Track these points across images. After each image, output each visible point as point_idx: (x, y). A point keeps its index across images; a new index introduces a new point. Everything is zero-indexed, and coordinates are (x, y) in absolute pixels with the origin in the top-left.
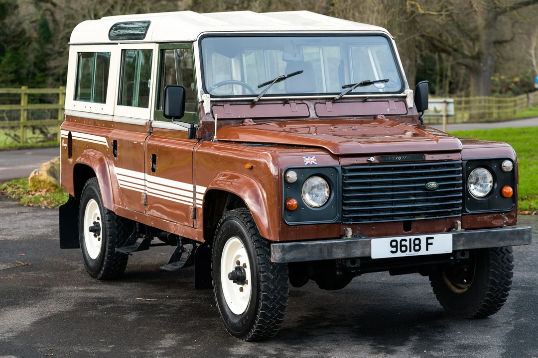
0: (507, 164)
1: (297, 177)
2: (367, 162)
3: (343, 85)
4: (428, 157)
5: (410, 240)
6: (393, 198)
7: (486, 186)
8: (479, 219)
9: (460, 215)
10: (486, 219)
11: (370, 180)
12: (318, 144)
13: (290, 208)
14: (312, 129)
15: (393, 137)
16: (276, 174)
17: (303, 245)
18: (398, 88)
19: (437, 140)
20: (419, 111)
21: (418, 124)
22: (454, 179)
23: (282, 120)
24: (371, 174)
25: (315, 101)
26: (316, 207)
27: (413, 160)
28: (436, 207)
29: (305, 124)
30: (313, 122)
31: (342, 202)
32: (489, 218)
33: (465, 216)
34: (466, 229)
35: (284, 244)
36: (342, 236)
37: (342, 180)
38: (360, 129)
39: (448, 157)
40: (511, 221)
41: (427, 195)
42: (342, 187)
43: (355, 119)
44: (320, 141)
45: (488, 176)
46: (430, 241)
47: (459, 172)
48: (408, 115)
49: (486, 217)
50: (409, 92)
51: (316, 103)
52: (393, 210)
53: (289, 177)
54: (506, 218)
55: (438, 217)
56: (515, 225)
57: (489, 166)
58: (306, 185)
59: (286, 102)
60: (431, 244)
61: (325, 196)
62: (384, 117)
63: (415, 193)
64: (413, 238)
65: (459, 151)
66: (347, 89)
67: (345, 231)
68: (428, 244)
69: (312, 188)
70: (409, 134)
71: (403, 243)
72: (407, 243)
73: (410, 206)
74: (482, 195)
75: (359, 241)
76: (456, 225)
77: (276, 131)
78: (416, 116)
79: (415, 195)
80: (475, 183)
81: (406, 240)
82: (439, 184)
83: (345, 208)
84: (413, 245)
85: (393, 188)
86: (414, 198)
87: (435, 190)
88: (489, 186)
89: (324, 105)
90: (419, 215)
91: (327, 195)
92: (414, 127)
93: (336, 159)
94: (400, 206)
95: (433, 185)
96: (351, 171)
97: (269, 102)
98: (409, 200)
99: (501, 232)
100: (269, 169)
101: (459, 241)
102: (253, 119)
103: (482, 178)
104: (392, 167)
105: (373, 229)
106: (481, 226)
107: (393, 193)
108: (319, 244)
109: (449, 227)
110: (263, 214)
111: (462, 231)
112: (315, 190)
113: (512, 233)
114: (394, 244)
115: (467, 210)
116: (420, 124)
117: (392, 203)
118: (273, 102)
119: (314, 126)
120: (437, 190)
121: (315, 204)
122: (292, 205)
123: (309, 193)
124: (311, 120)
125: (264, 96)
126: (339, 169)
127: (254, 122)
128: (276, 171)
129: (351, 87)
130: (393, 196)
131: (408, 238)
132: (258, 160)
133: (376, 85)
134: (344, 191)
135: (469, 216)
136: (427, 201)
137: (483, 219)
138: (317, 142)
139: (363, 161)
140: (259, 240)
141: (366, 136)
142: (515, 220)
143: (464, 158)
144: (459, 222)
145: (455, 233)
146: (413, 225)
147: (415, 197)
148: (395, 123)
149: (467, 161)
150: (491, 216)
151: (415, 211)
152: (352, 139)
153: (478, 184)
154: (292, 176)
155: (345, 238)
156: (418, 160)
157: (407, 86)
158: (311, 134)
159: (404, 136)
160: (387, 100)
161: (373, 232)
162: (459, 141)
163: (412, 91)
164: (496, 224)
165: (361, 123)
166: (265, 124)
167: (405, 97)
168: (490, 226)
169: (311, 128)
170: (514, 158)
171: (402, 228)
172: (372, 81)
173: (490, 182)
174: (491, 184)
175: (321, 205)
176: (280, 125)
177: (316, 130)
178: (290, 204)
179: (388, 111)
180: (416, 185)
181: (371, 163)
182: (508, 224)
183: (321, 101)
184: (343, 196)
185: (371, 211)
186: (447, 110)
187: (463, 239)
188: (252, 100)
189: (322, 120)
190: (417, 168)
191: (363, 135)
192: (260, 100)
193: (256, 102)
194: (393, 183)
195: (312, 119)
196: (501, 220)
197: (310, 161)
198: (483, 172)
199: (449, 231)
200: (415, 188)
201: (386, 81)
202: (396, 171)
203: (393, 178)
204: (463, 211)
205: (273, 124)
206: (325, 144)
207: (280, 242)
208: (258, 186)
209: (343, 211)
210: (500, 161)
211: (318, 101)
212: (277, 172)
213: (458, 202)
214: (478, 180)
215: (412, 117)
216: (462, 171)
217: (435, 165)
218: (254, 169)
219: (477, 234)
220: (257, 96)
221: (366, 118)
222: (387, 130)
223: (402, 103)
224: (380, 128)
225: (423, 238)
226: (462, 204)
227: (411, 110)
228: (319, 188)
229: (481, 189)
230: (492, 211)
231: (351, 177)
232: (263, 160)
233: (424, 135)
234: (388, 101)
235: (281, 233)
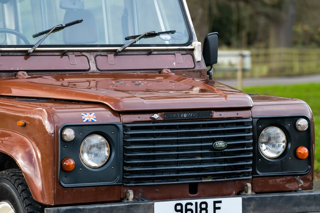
0: (302, 123)
1: (75, 134)
2: (150, 119)
3: (127, 36)
4: (216, 115)
5: (196, 203)
6: (178, 158)
7: (279, 146)
8: (271, 181)
9: (251, 177)
10: (278, 182)
11: (153, 139)
12: (97, 99)
13: (66, 169)
14: (93, 84)
15: (179, 93)
16: (52, 132)
17: (80, 209)
18: (185, 40)
19: (226, 97)
20: (207, 65)
21: (206, 79)
22: (243, 138)
23: (59, 73)
24: (155, 132)
25: (96, 53)
26: (95, 168)
27: (200, 117)
28: (224, 168)
29: (85, 78)
30: (94, 75)
31: (124, 162)
32: (283, 181)
33: (255, 179)
34: (257, 193)
35: (59, 208)
36: (123, 199)
37: (123, 138)
38: (143, 83)
39: (237, 114)
40: (307, 185)
41: (215, 155)
42: (124, 146)
43: (139, 73)
44: (100, 96)
45: (281, 136)
46: (217, 205)
47: (249, 131)
48: (196, 69)
49: (278, 180)
50: (197, 45)
51: (97, 55)
52: (178, 171)
53: (65, 135)
54: (302, 182)
55: (226, 179)
56: (311, 188)
57: (282, 125)
58: (85, 144)
59: (63, 54)
60: (219, 208)
61: (105, 156)
62: (170, 71)
63: (201, 153)
64: (199, 201)
65: (249, 108)
66: (131, 41)
67: (126, 193)
68: (215, 208)
69: (91, 147)
70: (196, 90)
71: (189, 207)
72: (193, 208)
73: (196, 166)
74: (274, 155)
75: (141, 205)
76: (246, 188)
77: (52, 85)
78: (204, 70)
79: (201, 155)
80: (266, 143)
81: (191, 204)
82: (228, 143)
83: (127, 169)
84: (199, 209)
85: (178, 147)
86: (200, 159)
87: (223, 150)
88: (282, 146)
89: (105, 57)
90: (206, 177)
91: (107, 154)
92: (202, 82)
93: (117, 116)
94: (185, 167)
95: (221, 144)
96: (133, 128)
97: (45, 54)
98: (196, 161)
99: (296, 196)
100: (43, 126)
101: (249, 206)
102: (27, 71)
103: (274, 138)
104: (177, 125)
105: (156, 192)
106: (274, 190)
107: (178, 153)
108: (97, 208)
109: (238, 190)
110: (36, 176)
111: (252, 195)
112: (95, 150)
113: (308, 198)
114: (179, 208)
115: (258, 172)
116: (208, 79)
117: (177, 163)
118: (50, 54)
119: (94, 80)
120: (226, 150)
121: (94, 164)
122: (69, 166)
123: (88, 153)
124: (91, 74)
125: (40, 46)
126: (121, 127)
127: (29, 75)
128: (51, 128)
129: (135, 38)
130: (178, 156)
131: (193, 201)
132: (32, 116)
133: (162, 36)
134: (126, 151)
135: (260, 178)
136: (215, 161)
137: (275, 181)
138: (96, 97)
139: (146, 118)
140: (31, 204)
141: (150, 91)
142: (311, 184)
143: (254, 116)
144: (249, 185)
145: (245, 197)
146: (200, 188)
147: (202, 157)
148: (182, 77)
149: (258, 119)
150: (284, 179)
151: (201, 172)
152: (136, 95)
153: (270, 144)
154: (69, 134)
155: (125, 201)
156: (205, 117)
157: (195, 37)
158: (90, 88)
159: (191, 92)
160: (173, 52)
161: (156, 195)
162: (250, 98)
163: (200, 43)
164: (290, 187)
165: (146, 77)
166: (41, 77)
167: (193, 50)
168: (284, 190)
169: (91, 83)
170: (309, 116)
171: (188, 190)
172: (157, 32)
173: (283, 142)
174: (284, 144)
175: (100, 165)
176: (57, 79)
177: (96, 85)
178: (67, 164)
179: (174, 65)
180: (203, 144)
181: (154, 121)
182: (304, 188)
183: (102, 53)
184: (124, 155)
185: (154, 172)
186: (242, 63)
187: (253, 203)
188: (26, 51)
189: (103, 74)
190: (204, 126)
191: (148, 91)
192: (35, 51)
193: (30, 53)
194: (178, 142)
195: (93, 72)
196: (296, 183)
197: (89, 117)
198: (275, 131)
199: (238, 194)
200: (201, 148)
201: (172, 32)
202: (181, 130)
203: (178, 137)
204: (254, 173)
205: (49, 77)
206: (106, 100)
207: (55, 206)
208: (32, 146)
209: (124, 171)
210: (294, 119)
211: (99, 53)
212: (53, 130)
213: (248, 163)
214: (269, 139)
215: (200, 71)
216: (252, 130)
217: (224, 123)
218: (28, 126)
219: (269, 199)
220: (31, 46)
221: (150, 72)
222: (173, 85)
223: (189, 56)
224: (166, 83)
225: (210, 202)
226: (252, 166)
227: (199, 63)
228: (99, 147)
229: (274, 149)
230: (285, 173)
231: (133, 136)
232: (37, 117)
233: (212, 91)
234: (174, 54)
235: (56, 196)
